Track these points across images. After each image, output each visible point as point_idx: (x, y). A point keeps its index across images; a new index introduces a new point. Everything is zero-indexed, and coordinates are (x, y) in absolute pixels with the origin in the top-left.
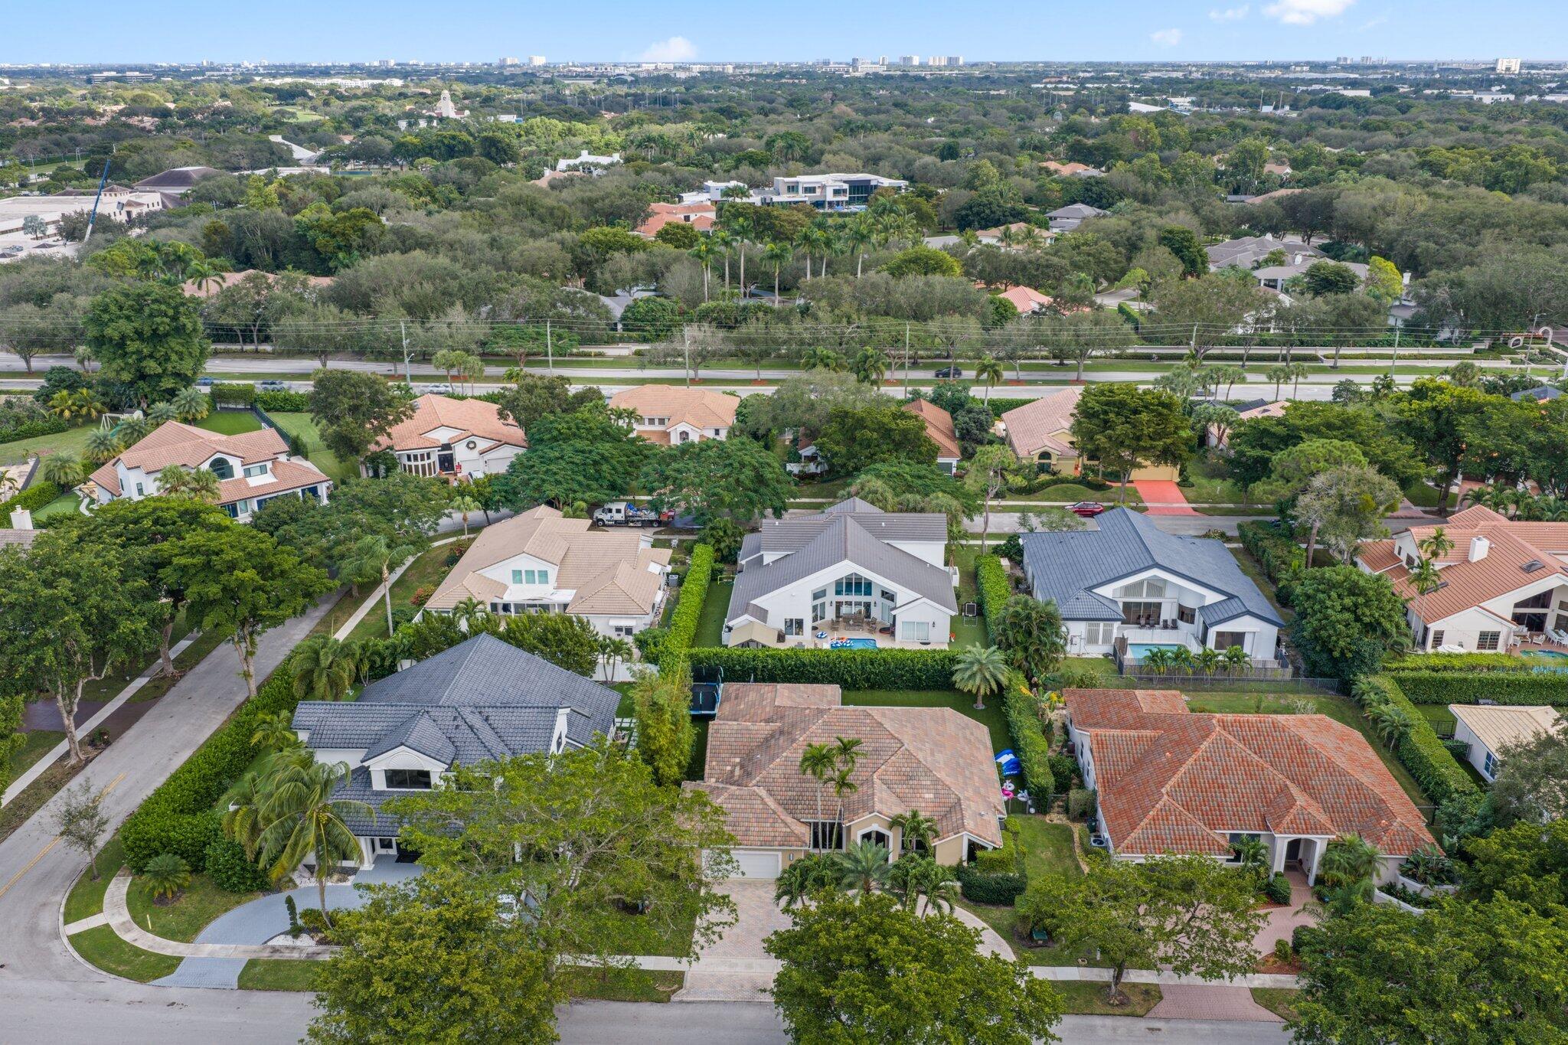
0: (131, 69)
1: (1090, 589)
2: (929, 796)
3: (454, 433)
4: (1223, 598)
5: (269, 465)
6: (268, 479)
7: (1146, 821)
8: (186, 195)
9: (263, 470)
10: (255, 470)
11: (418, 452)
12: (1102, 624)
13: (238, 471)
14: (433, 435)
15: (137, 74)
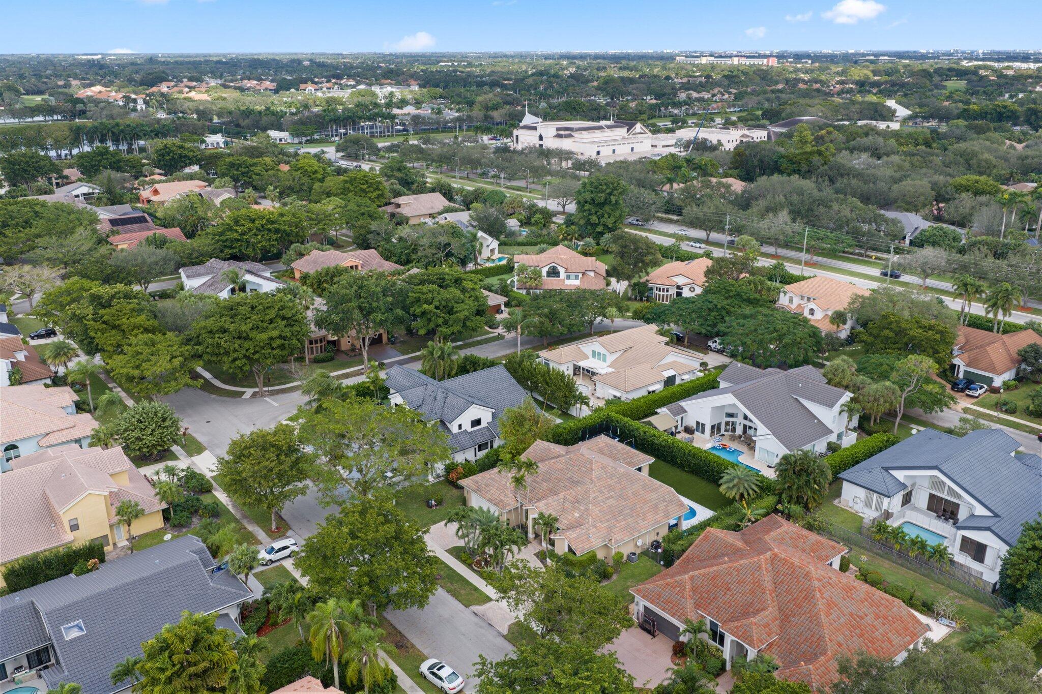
0: (884, 55)
1: (887, 469)
2: (577, 515)
3: (687, 281)
4: (991, 514)
5: (580, 275)
6: (577, 283)
7: (662, 582)
8: (782, 133)
9: (577, 277)
10: (573, 275)
11: (662, 287)
12: (875, 495)
13: (563, 275)
14: (675, 279)
15: (886, 58)
